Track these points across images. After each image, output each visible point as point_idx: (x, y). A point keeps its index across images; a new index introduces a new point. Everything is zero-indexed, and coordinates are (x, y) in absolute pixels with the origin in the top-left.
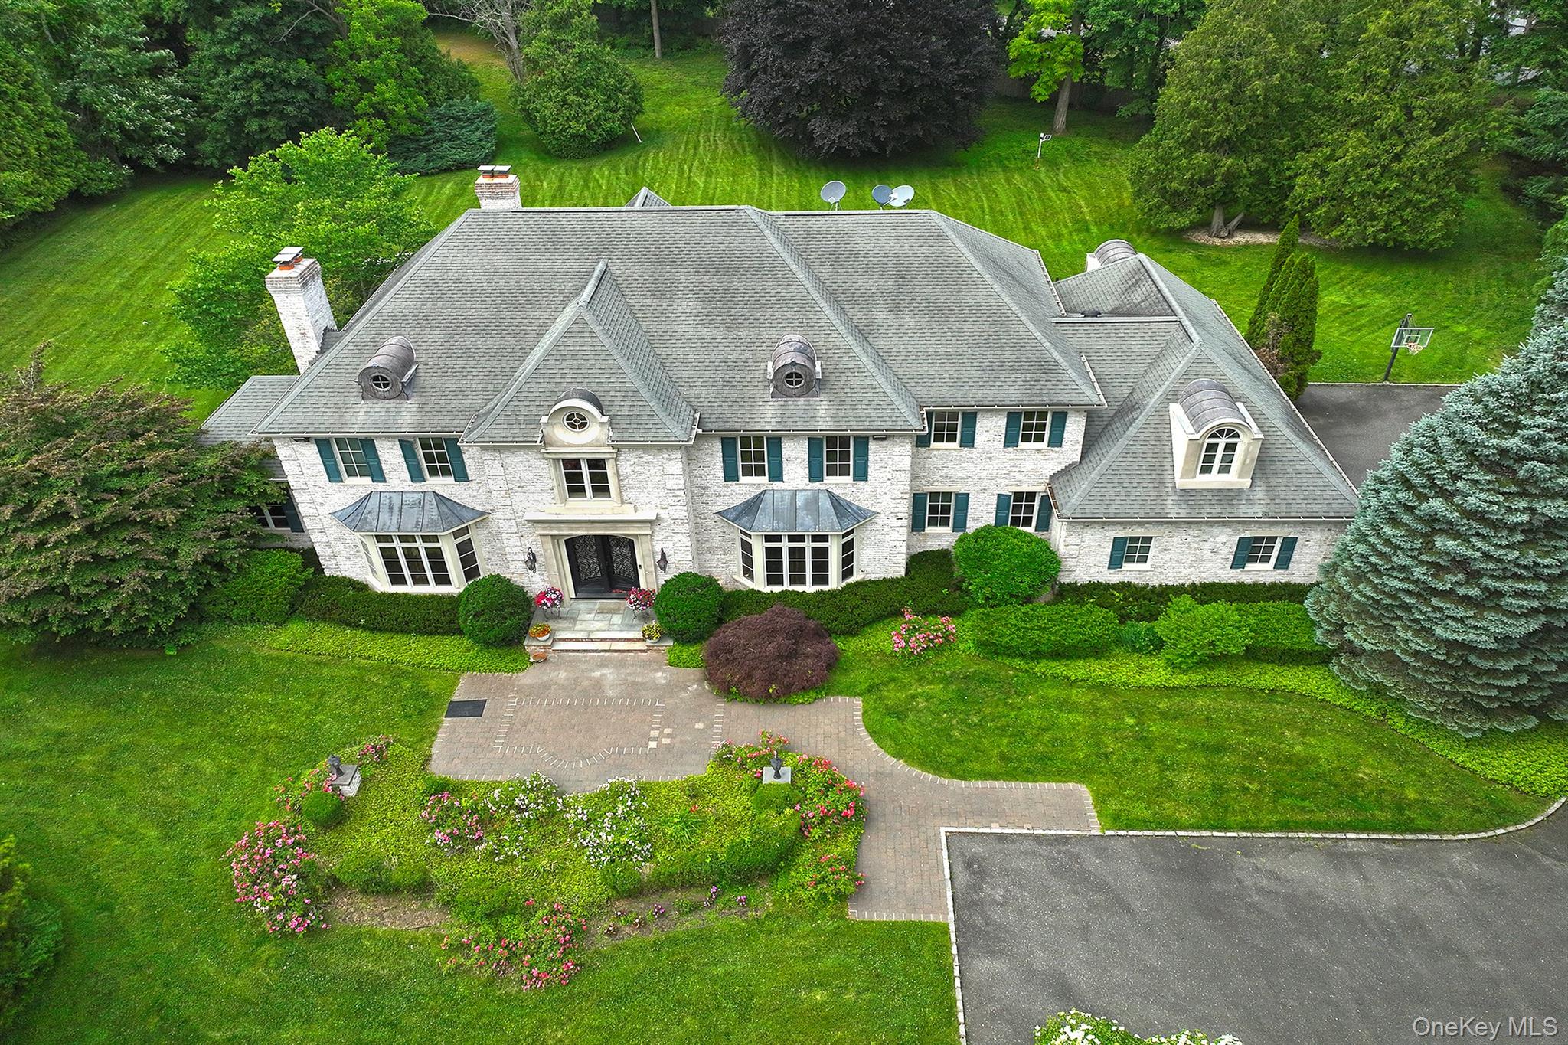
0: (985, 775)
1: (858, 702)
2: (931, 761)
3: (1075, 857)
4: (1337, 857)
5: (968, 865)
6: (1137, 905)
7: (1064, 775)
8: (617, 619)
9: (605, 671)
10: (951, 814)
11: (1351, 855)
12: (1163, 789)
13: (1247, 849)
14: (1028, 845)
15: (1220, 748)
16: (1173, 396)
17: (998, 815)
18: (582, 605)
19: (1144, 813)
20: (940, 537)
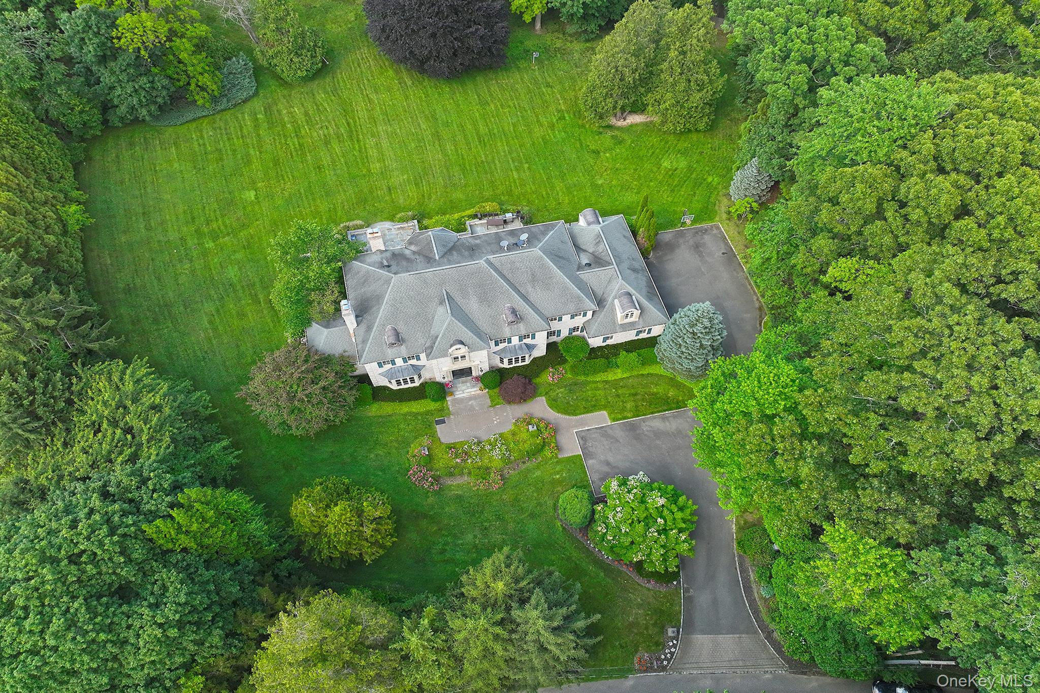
0: (581, 414)
1: (544, 398)
2: (566, 412)
3: (606, 431)
4: (664, 419)
5: (582, 438)
6: (621, 441)
7: (600, 409)
8: (468, 384)
9: (472, 401)
10: (576, 427)
11: (667, 417)
12: (624, 409)
13: (644, 421)
14: (595, 430)
15: (636, 394)
16: (615, 298)
17: (586, 425)
18: (456, 381)
19: (620, 417)
20: (554, 339)
